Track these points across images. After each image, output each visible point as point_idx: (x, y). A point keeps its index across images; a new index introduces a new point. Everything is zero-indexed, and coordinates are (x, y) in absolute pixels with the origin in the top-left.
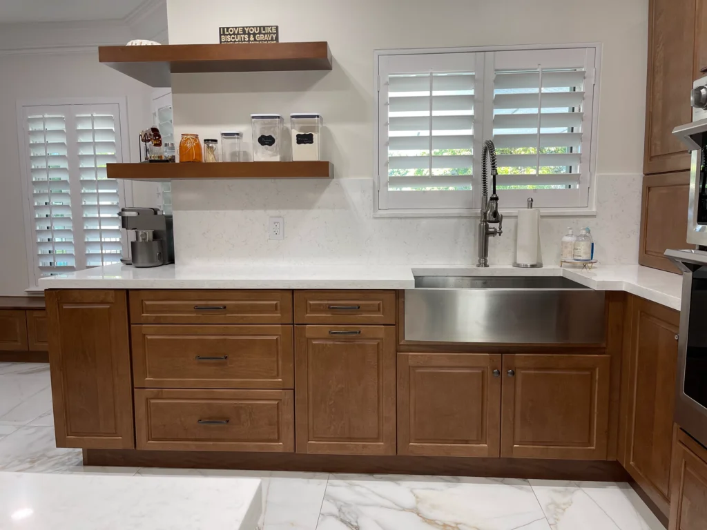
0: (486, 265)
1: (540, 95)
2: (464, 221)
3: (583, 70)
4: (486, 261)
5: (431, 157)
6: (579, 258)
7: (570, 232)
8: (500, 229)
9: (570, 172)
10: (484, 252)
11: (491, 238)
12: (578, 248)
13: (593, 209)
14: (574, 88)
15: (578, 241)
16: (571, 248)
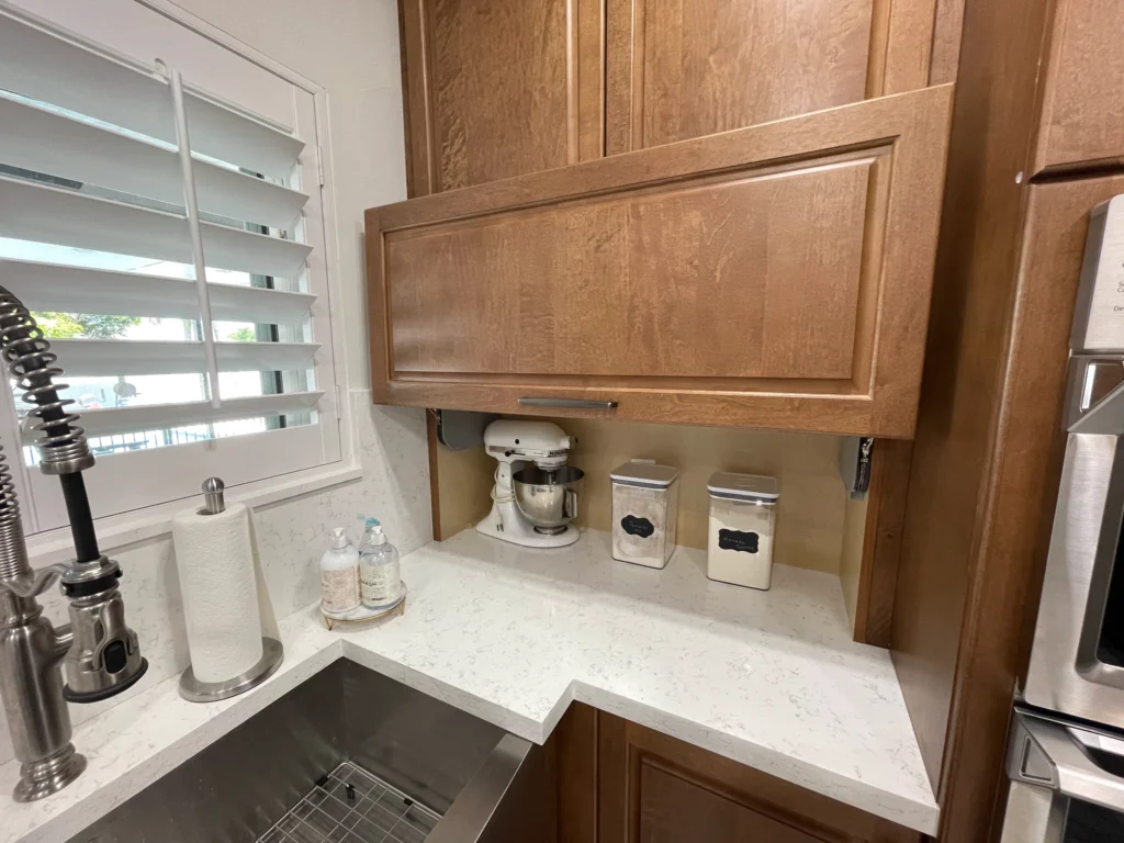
4: (65, 756)
6: (382, 603)
7: (343, 541)
9: (280, 390)
12: (376, 580)
13: (353, 466)
15: (370, 563)
16: (351, 583)
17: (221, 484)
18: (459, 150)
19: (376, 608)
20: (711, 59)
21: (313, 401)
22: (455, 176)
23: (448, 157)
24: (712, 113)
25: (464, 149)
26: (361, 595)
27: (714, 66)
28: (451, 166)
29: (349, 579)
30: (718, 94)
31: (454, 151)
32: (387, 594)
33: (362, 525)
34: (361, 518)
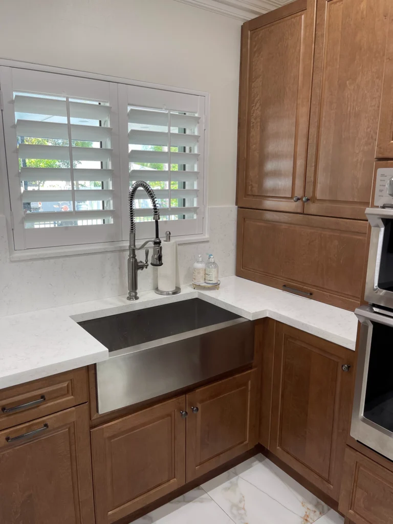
0: (137, 298)
1: (169, 135)
2: (109, 255)
3: (196, 115)
4: (136, 293)
5: (73, 192)
6: (211, 282)
7: (200, 259)
8: (146, 263)
10: (134, 286)
11: (139, 272)
12: (211, 274)
13: (206, 236)
14: (185, 129)
15: (209, 268)
16: (202, 274)
17: (170, 233)
18: (258, 108)
19: (210, 284)
20: (347, 82)
21: (195, 210)
22: (255, 119)
23: (254, 110)
24: (346, 103)
25: (260, 108)
26: (205, 279)
27: (348, 85)
28: (254, 115)
29: (202, 272)
30: (349, 96)
31: (256, 108)
32: (213, 279)
33: (208, 256)
34: (207, 254)
